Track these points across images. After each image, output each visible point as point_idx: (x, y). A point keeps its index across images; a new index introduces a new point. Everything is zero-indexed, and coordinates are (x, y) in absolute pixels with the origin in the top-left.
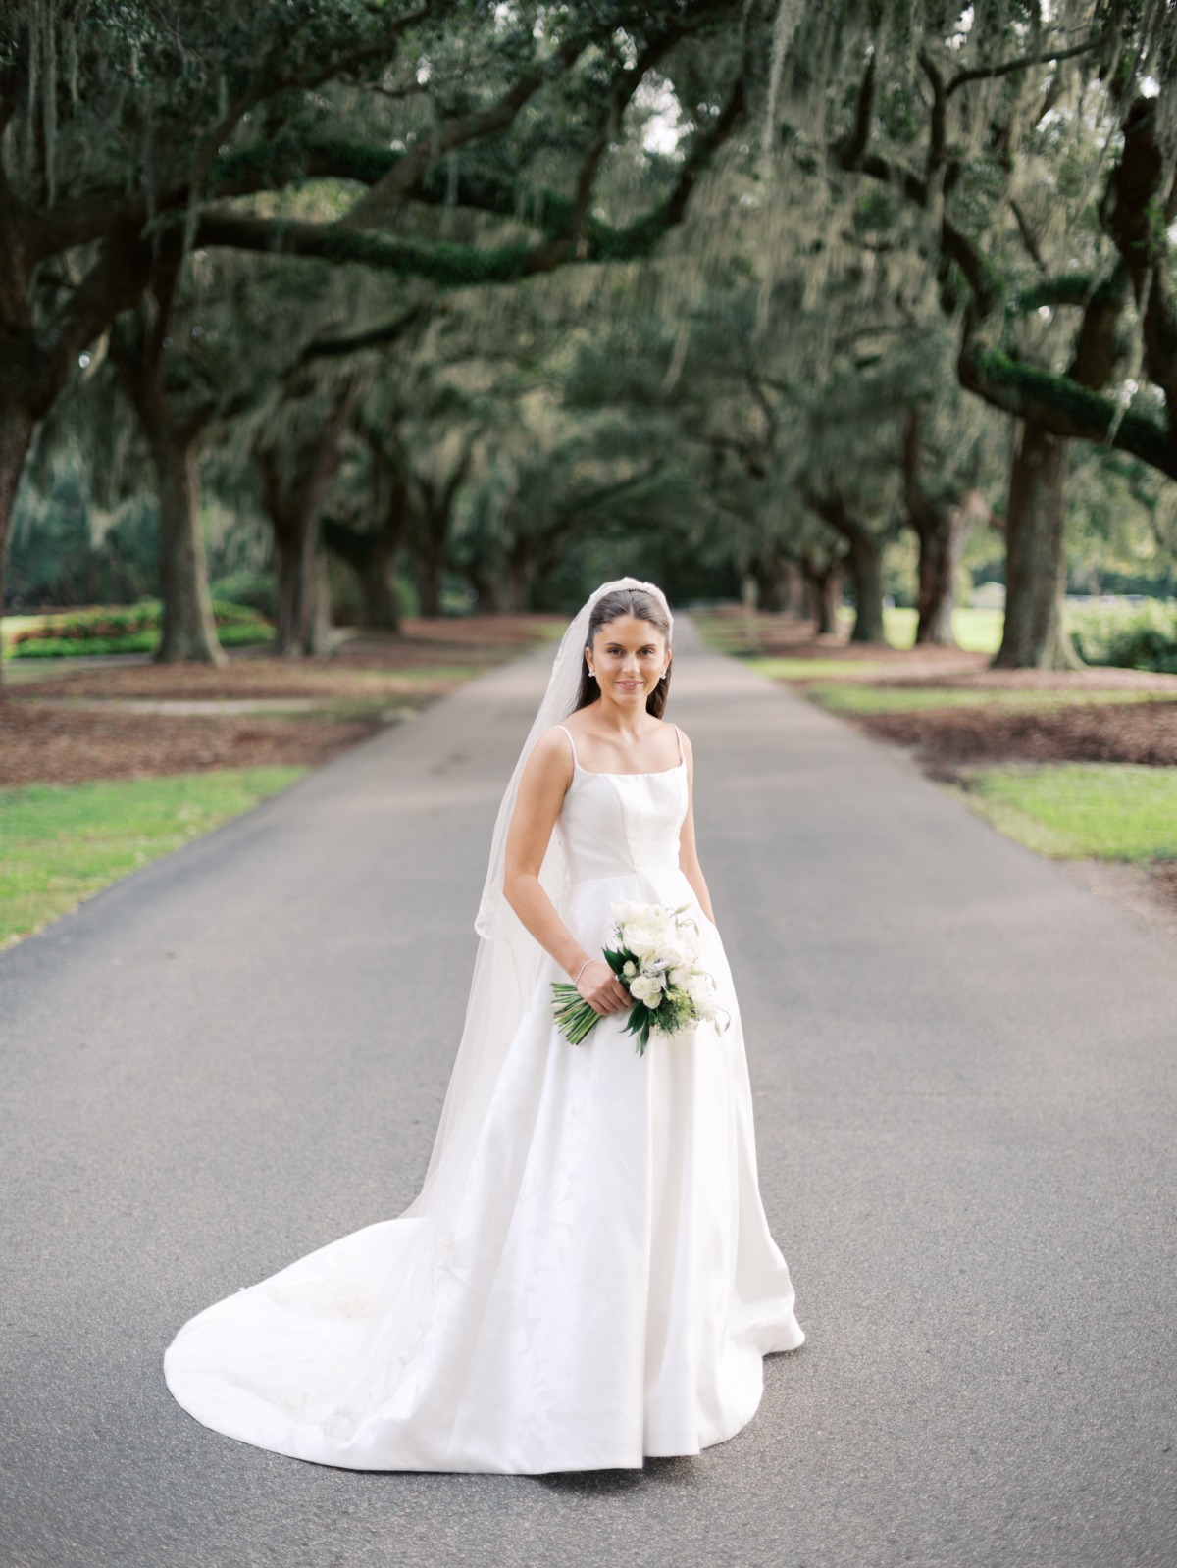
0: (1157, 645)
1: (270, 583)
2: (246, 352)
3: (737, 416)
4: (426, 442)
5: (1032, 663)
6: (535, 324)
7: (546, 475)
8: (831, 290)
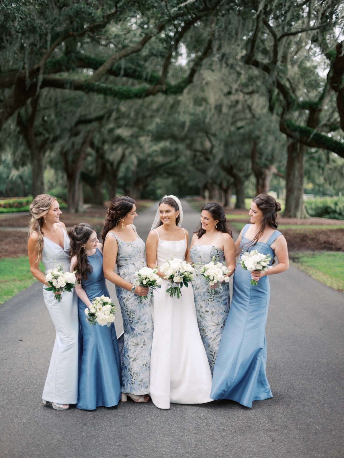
0: (329, 210)
1: (66, 191)
2: (59, 123)
3: (202, 143)
4: (112, 151)
5: (295, 216)
6: (144, 117)
7: (146, 160)
8: (230, 107)
